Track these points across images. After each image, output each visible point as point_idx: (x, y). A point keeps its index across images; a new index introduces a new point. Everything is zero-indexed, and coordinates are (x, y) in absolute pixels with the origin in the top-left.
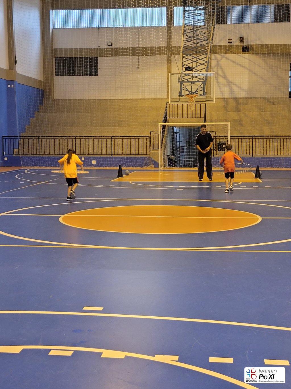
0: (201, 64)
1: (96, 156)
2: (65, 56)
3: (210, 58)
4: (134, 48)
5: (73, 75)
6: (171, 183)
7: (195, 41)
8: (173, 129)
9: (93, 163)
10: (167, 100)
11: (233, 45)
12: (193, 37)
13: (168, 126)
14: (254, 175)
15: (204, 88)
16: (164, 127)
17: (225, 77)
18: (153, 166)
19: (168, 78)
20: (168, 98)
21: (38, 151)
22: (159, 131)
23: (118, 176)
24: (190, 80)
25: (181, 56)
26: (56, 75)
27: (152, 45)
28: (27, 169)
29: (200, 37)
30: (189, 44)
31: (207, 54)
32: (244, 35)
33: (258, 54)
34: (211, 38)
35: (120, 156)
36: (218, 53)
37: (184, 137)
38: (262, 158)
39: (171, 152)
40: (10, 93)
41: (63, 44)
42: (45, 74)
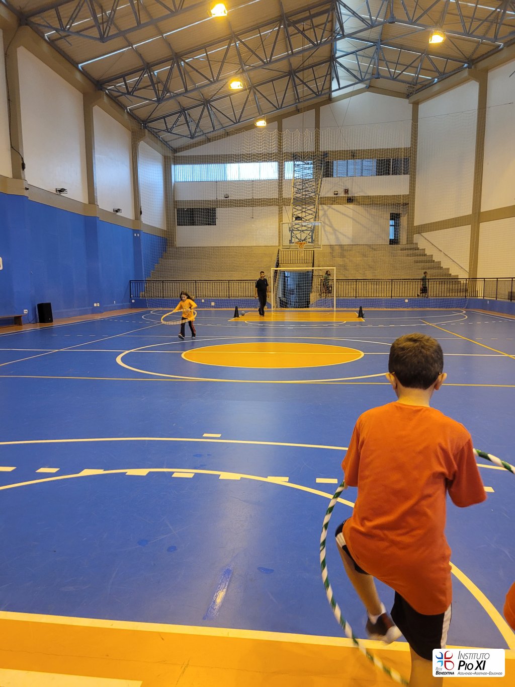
0: (310, 214)
1: (215, 298)
2: (186, 207)
3: (318, 209)
4: (249, 199)
5: (193, 225)
6: (283, 323)
7: (304, 193)
8: (284, 274)
9: (212, 305)
10: (279, 247)
11: (339, 197)
12: (302, 189)
13: (280, 270)
14: (358, 315)
15: (312, 236)
16: (276, 272)
17: (331, 226)
19: (279, 227)
20: (279, 246)
21: (162, 294)
22: (272, 276)
23: (235, 316)
24: (299, 229)
25: (291, 206)
26: (178, 225)
27: (265, 197)
28: (153, 310)
29: (309, 189)
30: (298, 195)
31: (315, 205)
32: (349, 187)
33: (361, 205)
34: (319, 190)
35: (237, 298)
36: (325, 204)
37: (294, 281)
38: (365, 299)
39: (282, 294)
40: (137, 241)
41: (184, 196)
42: (168, 224)
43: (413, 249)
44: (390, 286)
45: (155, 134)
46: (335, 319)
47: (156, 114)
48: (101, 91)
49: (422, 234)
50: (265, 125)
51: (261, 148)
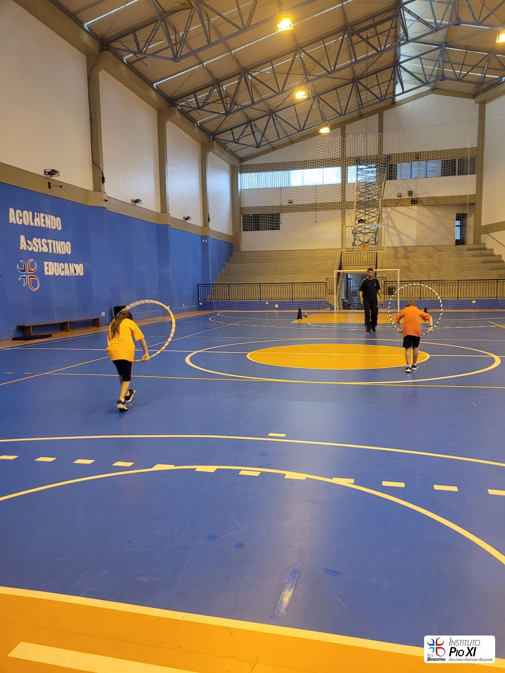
0: (373, 217)
1: (278, 300)
2: (251, 213)
3: (381, 212)
4: (312, 204)
5: (258, 230)
6: (346, 324)
7: (367, 196)
8: (347, 276)
9: (276, 307)
10: (342, 250)
11: (403, 199)
12: (366, 192)
13: (343, 273)
15: (375, 238)
16: (339, 274)
17: (395, 228)
18: (329, 309)
19: (342, 230)
20: (342, 248)
21: (228, 297)
22: (335, 278)
23: (298, 318)
24: (362, 231)
25: (355, 210)
26: (243, 230)
27: (328, 201)
28: (219, 313)
29: (372, 192)
30: (361, 199)
31: (378, 207)
32: (413, 188)
33: (426, 206)
34: (382, 193)
35: (300, 300)
36: (389, 207)
37: (357, 283)
38: (429, 301)
39: (345, 296)
40: (205, 246)
41: (250, 203)
42: (234, 229)
43: (481, 249)
44: (457, 287)
45: (223, 145)
47: (224, 126)
48: (174, 107)
49: (490, 234)
50: (329, 132)
51: (324, 154)
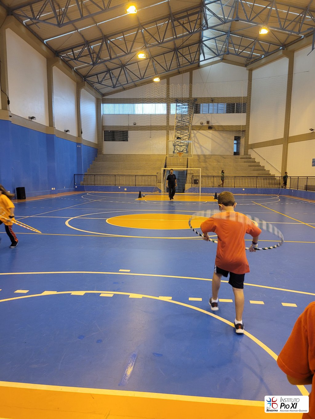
0: (186, 136)
1: (127, 186)
2: (109, 130)
3: (190, 133)
4: (149, 126)
5: (114, 141)
7: (182, 123)
9: (125, 190)
10: (166, 156)
11: (204, 126)
12: (181, 120)
13: (167, 170)
14: (214, 197)
15: (187, 149)
16: (164, 170)
17: (198, 143)
18: (158, 192)
19: (167, 143)
20: (167, 154)
21: (94, 183)
22: (162, 173)
23: (139, 197)
24: (179, 144)
25: (175, 131)
26: (104, 141)
27: (158, 125)
28: (88, 193)
29: (185, 120)
30: (179, 124)
31: (189, 130)
32: (209, 120)
33: (217, 130)
34: (191, 121)
35: (140, 186)
36: (195, 130)
40: (79, 150)
41: (109, 123)
42: (98, 140)
43: (248, 158)
44: (234, 180)
45: (91, 85)
46: (200, 200)
47: (92, 73)
48: (58, 57)
49: (254, 149)
50: (159, 81)
51: (156, 95)
